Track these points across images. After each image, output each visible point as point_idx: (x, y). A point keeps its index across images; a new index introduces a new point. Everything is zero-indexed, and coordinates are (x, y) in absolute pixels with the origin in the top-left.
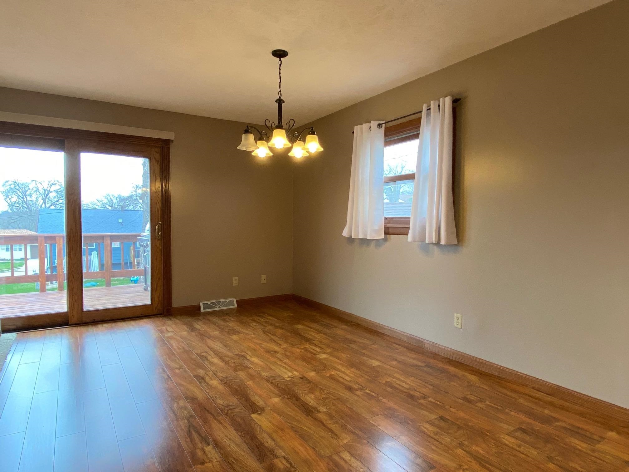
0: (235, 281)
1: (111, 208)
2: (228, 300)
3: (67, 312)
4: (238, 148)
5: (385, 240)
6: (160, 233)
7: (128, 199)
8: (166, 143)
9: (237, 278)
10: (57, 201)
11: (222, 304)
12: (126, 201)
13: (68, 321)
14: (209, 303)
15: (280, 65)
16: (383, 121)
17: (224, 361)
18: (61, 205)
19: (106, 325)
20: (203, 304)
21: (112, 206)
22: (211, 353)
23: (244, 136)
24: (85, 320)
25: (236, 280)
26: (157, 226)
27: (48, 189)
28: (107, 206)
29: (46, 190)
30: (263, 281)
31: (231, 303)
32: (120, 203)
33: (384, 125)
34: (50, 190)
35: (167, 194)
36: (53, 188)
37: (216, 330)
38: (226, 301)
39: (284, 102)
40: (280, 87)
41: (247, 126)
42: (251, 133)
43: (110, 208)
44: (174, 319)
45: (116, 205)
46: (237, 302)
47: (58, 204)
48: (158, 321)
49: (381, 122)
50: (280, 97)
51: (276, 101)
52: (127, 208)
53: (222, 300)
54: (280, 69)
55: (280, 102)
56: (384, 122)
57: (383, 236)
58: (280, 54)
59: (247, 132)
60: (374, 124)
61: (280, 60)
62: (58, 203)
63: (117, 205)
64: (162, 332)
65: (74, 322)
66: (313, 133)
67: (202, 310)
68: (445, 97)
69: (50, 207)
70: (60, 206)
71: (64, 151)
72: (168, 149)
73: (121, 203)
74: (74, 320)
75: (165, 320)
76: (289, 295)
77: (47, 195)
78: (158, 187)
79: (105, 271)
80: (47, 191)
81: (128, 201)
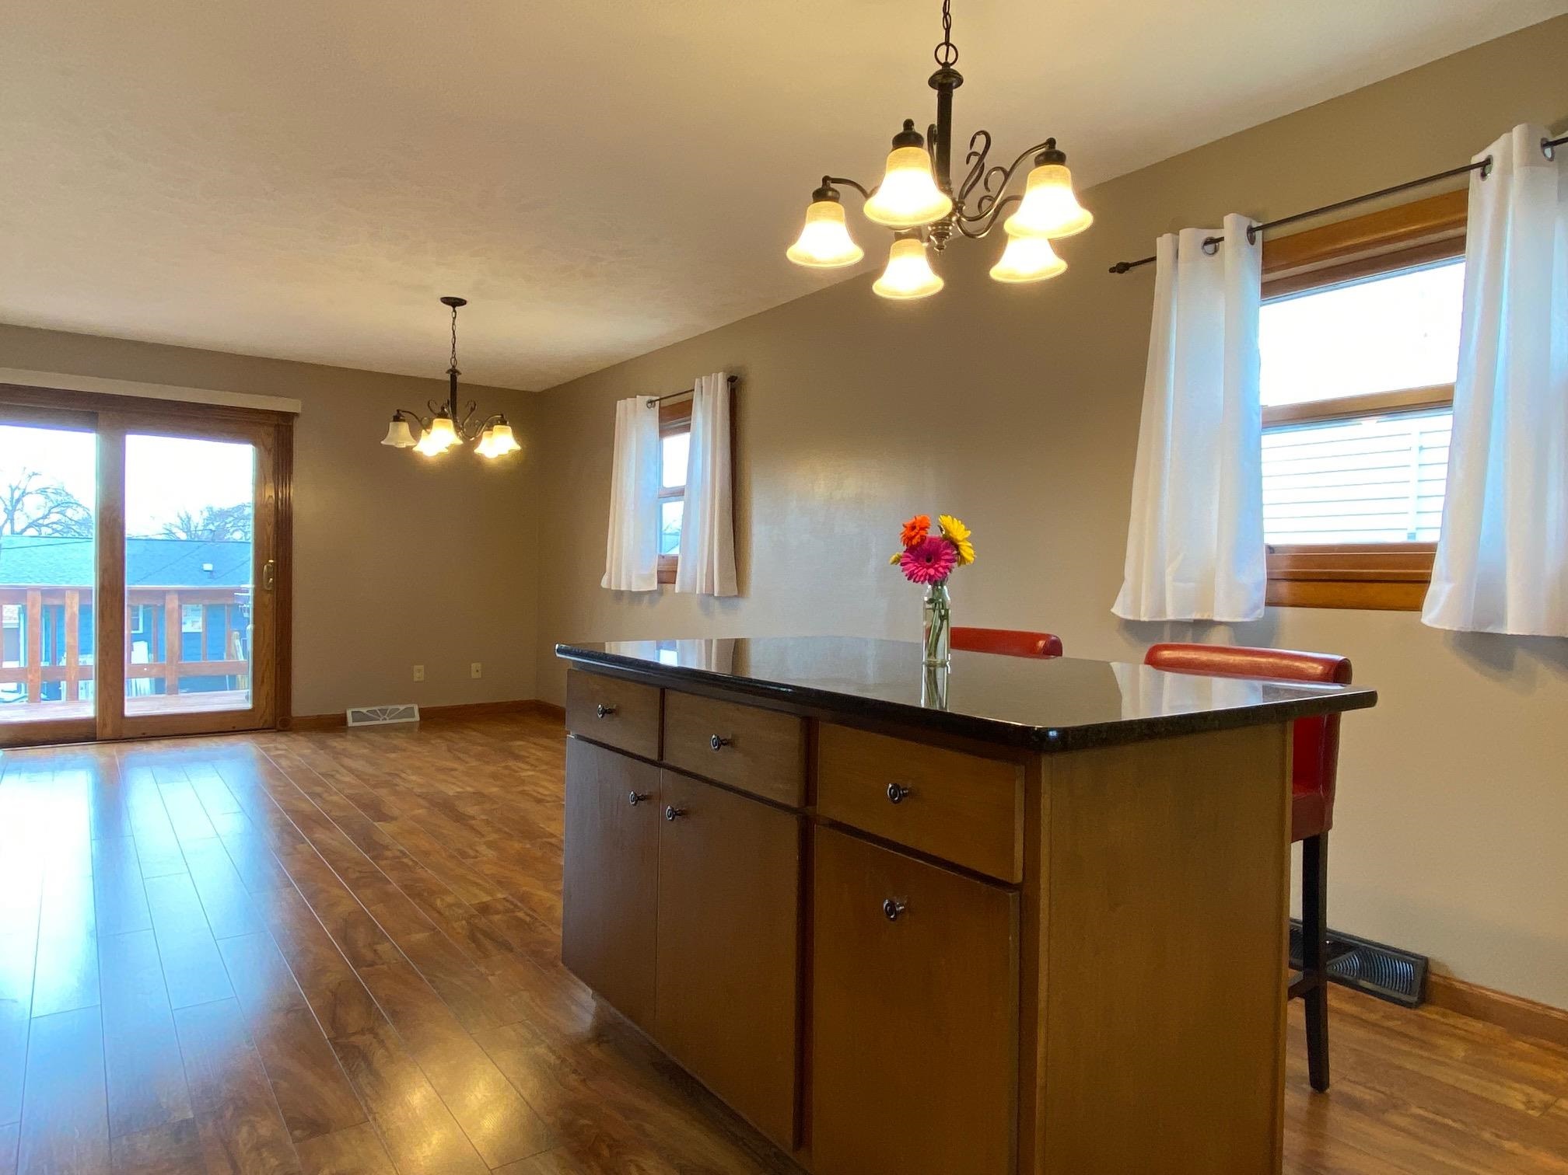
0: (419, 673)
1: (187, 535)
2: (402, 708)
3: (95, 718)
4: (382, 442)
5: (660, 592)
6: (271, 579)
7: (231, 514)
8: (288, 417)
9: (422, 667)
10: (45, 517)
11: (390, 713)
12: (227, 518)
13: (96, 734)
14: (364, 710)
15: (454, 318)
16: (655, 396)
17: (363, 780)
18: (55, 526)
19: (166, 742)
20: (353, 712)
21: (188, 531)
22: (345, 771)
23: (391, 424)
24: (126, 733)
25: (419, 671)
26: (265, 567)
27: (22, 486)
28: (174, 530)
29: (15, 489)
30: (474, 675)
31: (409, 712)
32: (208, 524)
33: (657, 403)
34: (25, 490)
35: (286, 510)
36: (35, 484)
37: (365, 748)
38: (399, 709)
39: (459, 373)
40: (453, 351)
41: (398, 411)
42: (404, 421)
43: (183, 536)
44: (294, 736)
45: (198, 529)
46: (421, 710)
47: (47, 526)
48: (264, 739)
49: (654, 398)
50: (454, 367)
51: (448, 372)
52: (228, 536)
53: (390, 707)
54: (453, 324)
55: (454, 373)
56: (658, 398)
57: (654, 586)
58: (455, 303)
59: (397, 419)
60: (642, 400)
61: (454, 311)
62: (46, 522)
63: (202, 528)
64: (266, 750)
65: (106, 736)
66: (504, 423)
67: (350, 723)
68: (718, 373)
69: (24, 530)
70: (53, 529)
71: (96, 432)
72: (290, 430)
73: (213, 524)
74: (108, 732)
75: (273, 736)
76: (531, 702)
77: (18, 501)
78: (270, 497)
79: (166, 662)
80: (17, 490)
81: (232, 518)
